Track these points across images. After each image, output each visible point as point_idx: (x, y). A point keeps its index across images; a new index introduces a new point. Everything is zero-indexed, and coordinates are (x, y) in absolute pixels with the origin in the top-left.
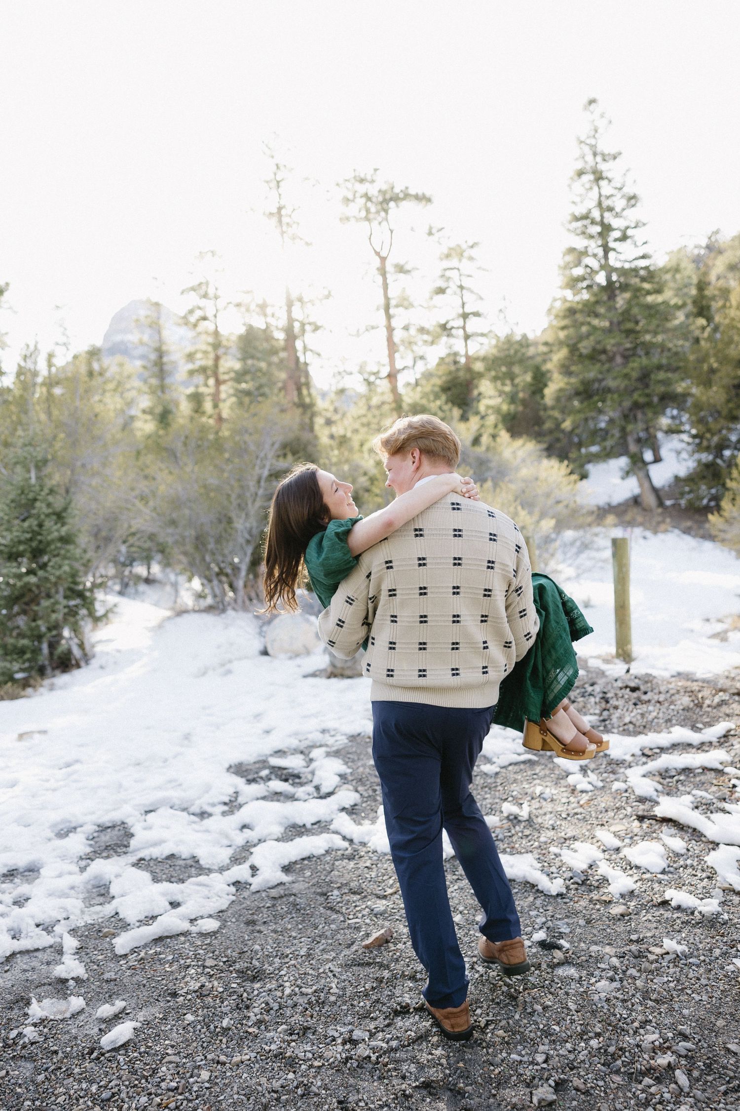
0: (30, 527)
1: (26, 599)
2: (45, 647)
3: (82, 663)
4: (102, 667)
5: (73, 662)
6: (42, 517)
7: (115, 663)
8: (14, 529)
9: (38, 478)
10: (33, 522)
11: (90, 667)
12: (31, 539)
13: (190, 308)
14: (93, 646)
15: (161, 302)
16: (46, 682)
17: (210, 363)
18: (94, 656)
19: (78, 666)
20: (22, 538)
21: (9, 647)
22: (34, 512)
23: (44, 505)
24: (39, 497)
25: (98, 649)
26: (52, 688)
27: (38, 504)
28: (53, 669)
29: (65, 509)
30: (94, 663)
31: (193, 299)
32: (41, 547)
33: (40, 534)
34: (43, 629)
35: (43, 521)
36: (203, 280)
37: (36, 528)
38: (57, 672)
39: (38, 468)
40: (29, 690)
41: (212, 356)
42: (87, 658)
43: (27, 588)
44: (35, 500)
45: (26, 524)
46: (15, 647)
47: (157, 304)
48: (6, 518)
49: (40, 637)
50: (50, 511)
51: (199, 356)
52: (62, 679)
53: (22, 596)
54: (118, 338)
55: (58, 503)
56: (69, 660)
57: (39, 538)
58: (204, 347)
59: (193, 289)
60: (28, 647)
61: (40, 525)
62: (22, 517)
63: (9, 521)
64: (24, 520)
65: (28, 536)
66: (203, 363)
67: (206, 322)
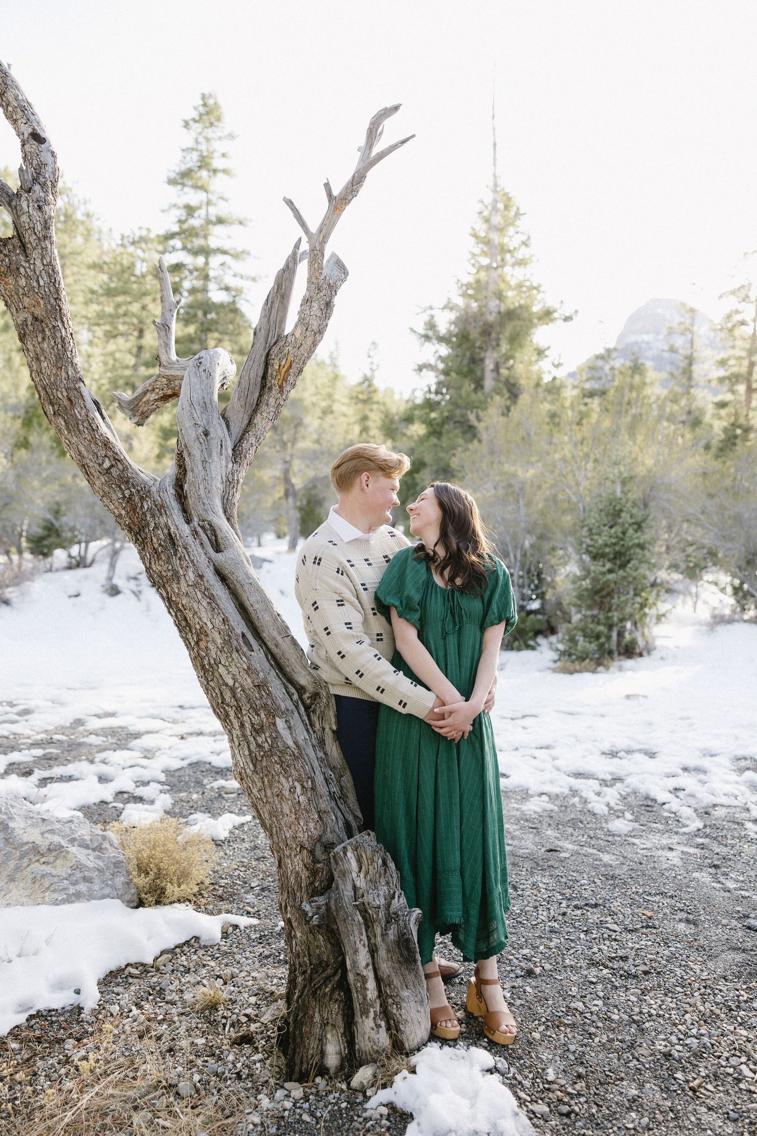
0: (616, 533)
1: (604, 593)
2: (614, 635)
3: (645, 653)
4: (662, 658)
5: (638, 651)
6: (627, 525)
7: (674, 656)
8: (603, 534)
9: (623, 492)
10: (618, 529)
11: (652, 657)
12: (615, 544)
13: (728, 312)
14: (654, 640)
15: (697, 308)
16: (616, 664)
17: (744, 370)
18: (655, 649)
19: (641, 655)
20: (609, 542)
21: (588, 631)
22: (620, 521)
23: (628, 516)
24: (625, 509)
25: (658, 643)
26: (621, 669)
27: (623, 515)
28: (619, 654)
29: (644, 521)
30: (656, 654)
31: (732, 303)
32: (623, 551)
33: (622, 540)
34: (615, 619)
35: (627, 529)
36: (746, 283)
37: (620, 535)
38: (621, 657)
39: (623, 483)
40: (601, 669)
41: (746, 363)
42: (649, 650)
43: (607, 583)
44: (621, 511)
45: (613, 531)
46: (592, 631)
47: (692, 310)
48: (597, 524)
49: (610, 627)
50: (633, 521)
51: (732, 362)
52: (629, 663)
53: (602, 589)
54: (633, 338)
55: (639, 514)
56: (634, 649)
57: (622, 543)
58: (738, 353)
59: (733, 293)
60: (602, 633)
61: (624, 533)
62: (610, 525)
63: (599, 527)
64: (611, 527)
65: (614, 540)
66: (735, 370)
67: (743, 327)
